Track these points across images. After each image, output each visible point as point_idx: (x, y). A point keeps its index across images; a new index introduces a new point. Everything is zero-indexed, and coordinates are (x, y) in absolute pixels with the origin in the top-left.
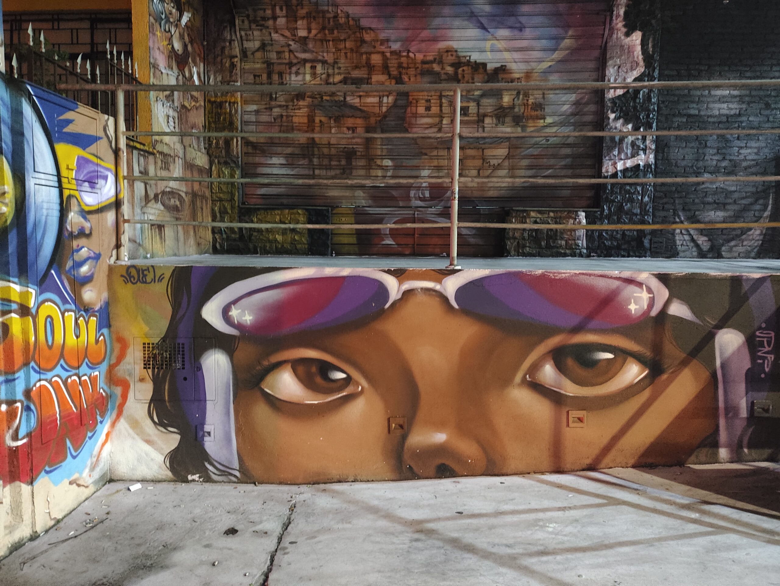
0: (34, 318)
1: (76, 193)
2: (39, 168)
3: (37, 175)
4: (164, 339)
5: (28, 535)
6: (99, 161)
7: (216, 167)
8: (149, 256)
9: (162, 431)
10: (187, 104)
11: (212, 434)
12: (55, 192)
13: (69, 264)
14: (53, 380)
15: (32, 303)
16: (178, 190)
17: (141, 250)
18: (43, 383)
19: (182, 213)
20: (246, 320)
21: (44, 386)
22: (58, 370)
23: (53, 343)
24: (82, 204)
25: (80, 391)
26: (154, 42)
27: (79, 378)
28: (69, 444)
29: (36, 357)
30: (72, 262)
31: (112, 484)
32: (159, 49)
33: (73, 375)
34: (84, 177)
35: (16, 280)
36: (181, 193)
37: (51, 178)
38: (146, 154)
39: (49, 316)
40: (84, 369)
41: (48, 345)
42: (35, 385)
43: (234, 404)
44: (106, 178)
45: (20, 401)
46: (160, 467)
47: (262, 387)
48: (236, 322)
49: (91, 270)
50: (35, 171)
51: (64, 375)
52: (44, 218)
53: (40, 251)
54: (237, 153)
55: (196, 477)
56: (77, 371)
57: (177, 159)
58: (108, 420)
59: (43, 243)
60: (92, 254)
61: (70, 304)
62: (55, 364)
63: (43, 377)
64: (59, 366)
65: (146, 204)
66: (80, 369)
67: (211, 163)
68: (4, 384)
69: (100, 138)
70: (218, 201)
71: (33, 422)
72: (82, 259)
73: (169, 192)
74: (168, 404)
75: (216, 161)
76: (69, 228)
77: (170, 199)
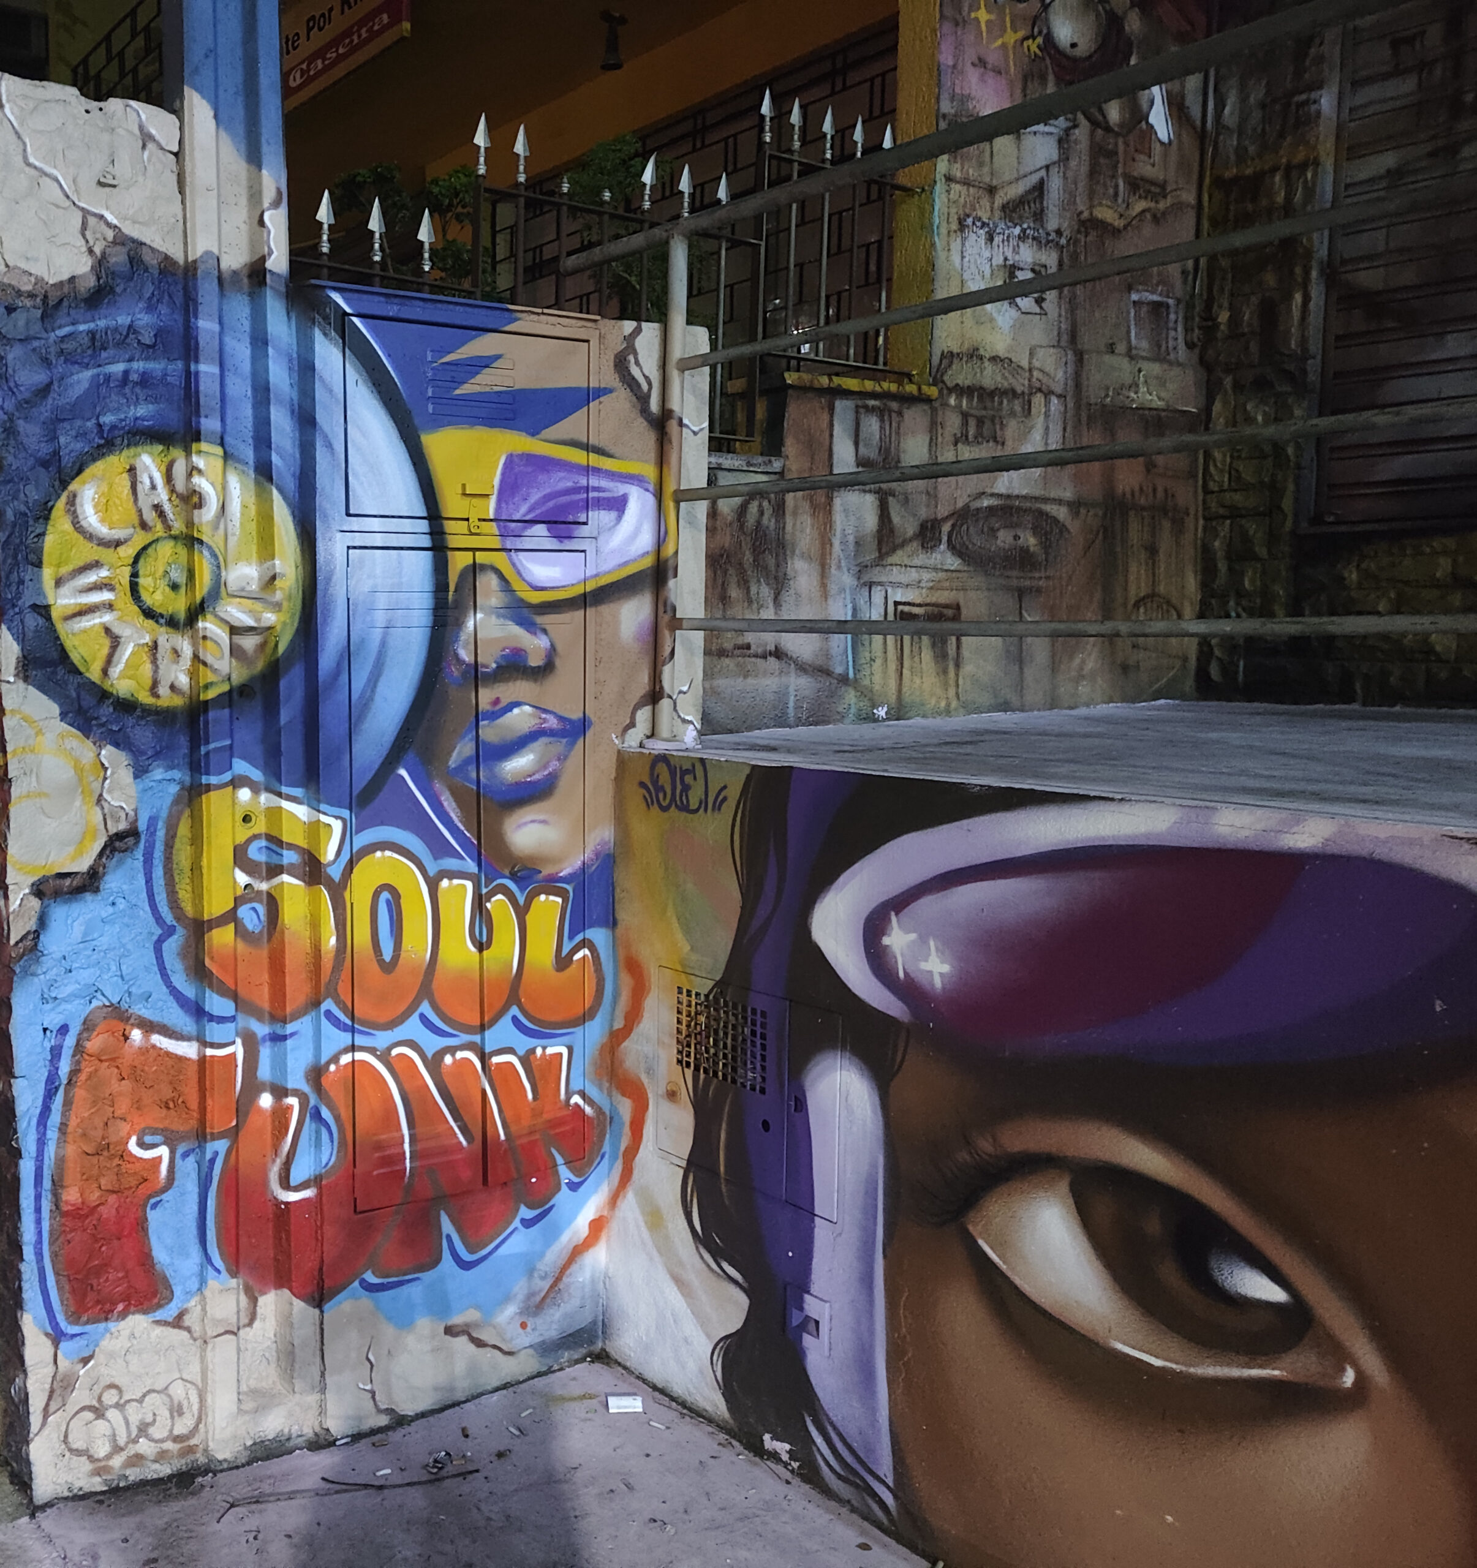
0: (338, 891)
1: (499, 560)
2: (363, 501)
3: (355, 523)
4: (721, 985)
5: (308, 1432)
6: (595, 460)
7: (1225, 403)
8: (882, 712)
9: (708, 1266)
10: (1105, 214)
11: (824, 1328)
12: (419, 565)
13: (463, 749)
14: (395, 1052)
15: (329, 852)
16: (1036, 499)
17: (850, 697)
18: (360, 1056)
19: (1050, 572)
20: (930, 972)
21: (363, 1063)
22: (412, 1028)
23: (396, 957)
24: (517, 584)
25: (484, 1092)
26: (959, 46)
27: (483, 1058)
28: (447, 1226)
29: (343, 988)
30: (473, 745)
31: (597, 1366)
32: (981, 63)
33: (462, 1047)
34: (530, 510)
35: (298, 792)
36: (1050, 508)
37: (407, 525)
38: (894, 405)
39: (386, 887)
40: (502, 1033)
41: (381, 962)
42: (335, 1059)
43: (885, 1256)
44: (619, 505)
45: (296, 1093)
46: (701, 1372)
47: (971, 1228)
48: (901, 974)
49: (545, 767)
50: (348, 515)
51: (432, 1043)
52: (377, 635)
53: (361, 717)
54: (1303, 341)
55: (782, 1448)
56: (477, 1038)
57: (1038, 400)
58: (598, 1185)
59: (371, 699)
60: (552, 722)
61: (462, 858)
62: (402, 1008)
63: (360, 1040)
64: (415, 1017)
65: (882, 556)
66: (487, 1033)
67: (1211, 390)
68: (268, 1043)
69: (600, 392)
70: (1225, 517)
71: (328, 1154)
72: (510, 736)
73: (990, 509)
74: (724, 1188)
75: (1228, 381)
76: (465, 655)
77: (993, 531)
